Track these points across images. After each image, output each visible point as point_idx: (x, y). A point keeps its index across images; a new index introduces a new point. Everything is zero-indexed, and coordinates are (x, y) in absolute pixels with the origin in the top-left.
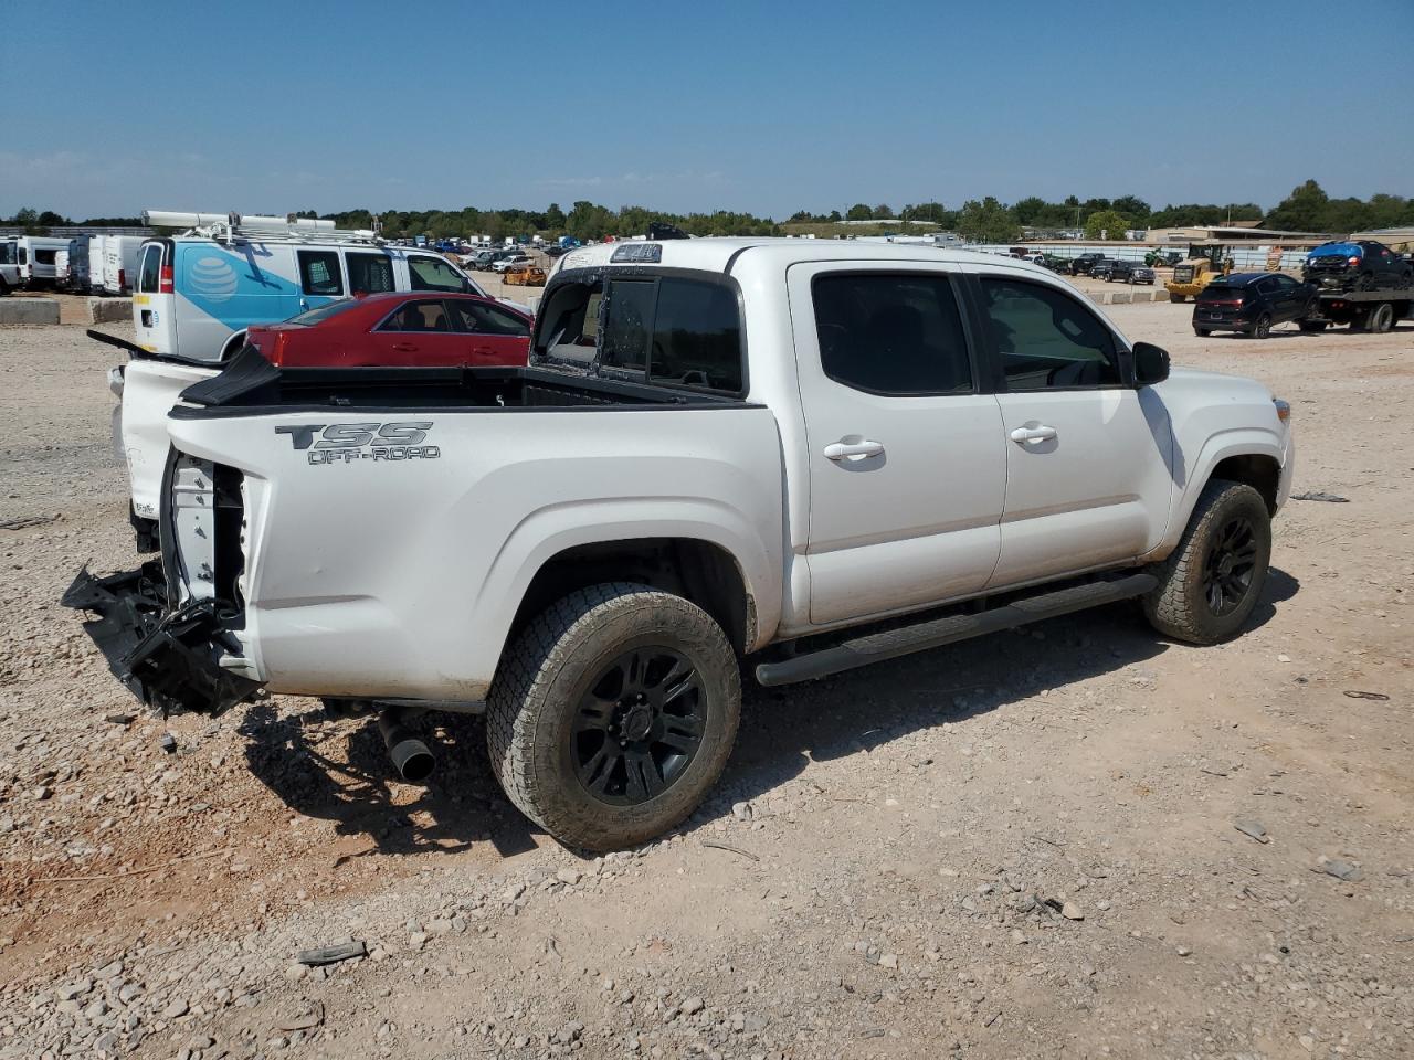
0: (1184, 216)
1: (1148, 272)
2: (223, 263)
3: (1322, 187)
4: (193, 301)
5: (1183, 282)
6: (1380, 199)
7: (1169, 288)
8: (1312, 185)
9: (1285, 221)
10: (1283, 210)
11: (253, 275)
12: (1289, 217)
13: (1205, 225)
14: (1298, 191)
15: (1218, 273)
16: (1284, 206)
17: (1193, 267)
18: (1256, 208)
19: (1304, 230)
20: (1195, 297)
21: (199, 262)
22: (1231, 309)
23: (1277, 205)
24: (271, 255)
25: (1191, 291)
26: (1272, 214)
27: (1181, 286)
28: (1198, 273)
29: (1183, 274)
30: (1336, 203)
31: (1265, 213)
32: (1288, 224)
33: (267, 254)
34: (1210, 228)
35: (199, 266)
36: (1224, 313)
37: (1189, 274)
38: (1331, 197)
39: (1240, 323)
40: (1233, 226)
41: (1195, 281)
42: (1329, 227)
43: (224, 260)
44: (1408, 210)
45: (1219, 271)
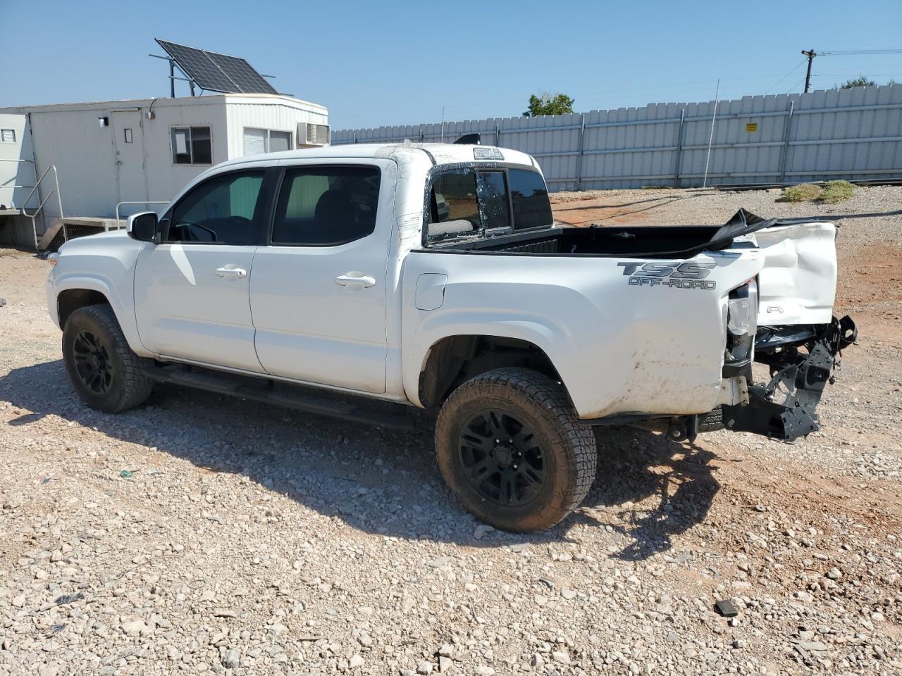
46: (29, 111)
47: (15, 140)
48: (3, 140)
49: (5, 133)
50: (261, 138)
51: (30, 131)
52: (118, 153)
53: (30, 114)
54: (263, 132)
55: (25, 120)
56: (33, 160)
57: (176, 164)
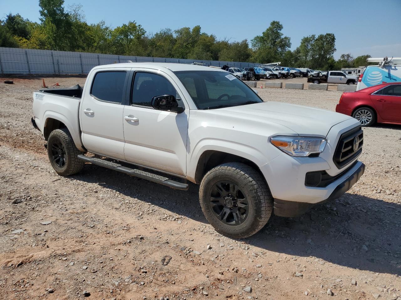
2: (379, 73)
4: (365, 84)
11: (388, 76)
21: (372, 73)
24: (397, 70)
33: (396, 69)
35: (371, 74)
43: (380, 72)
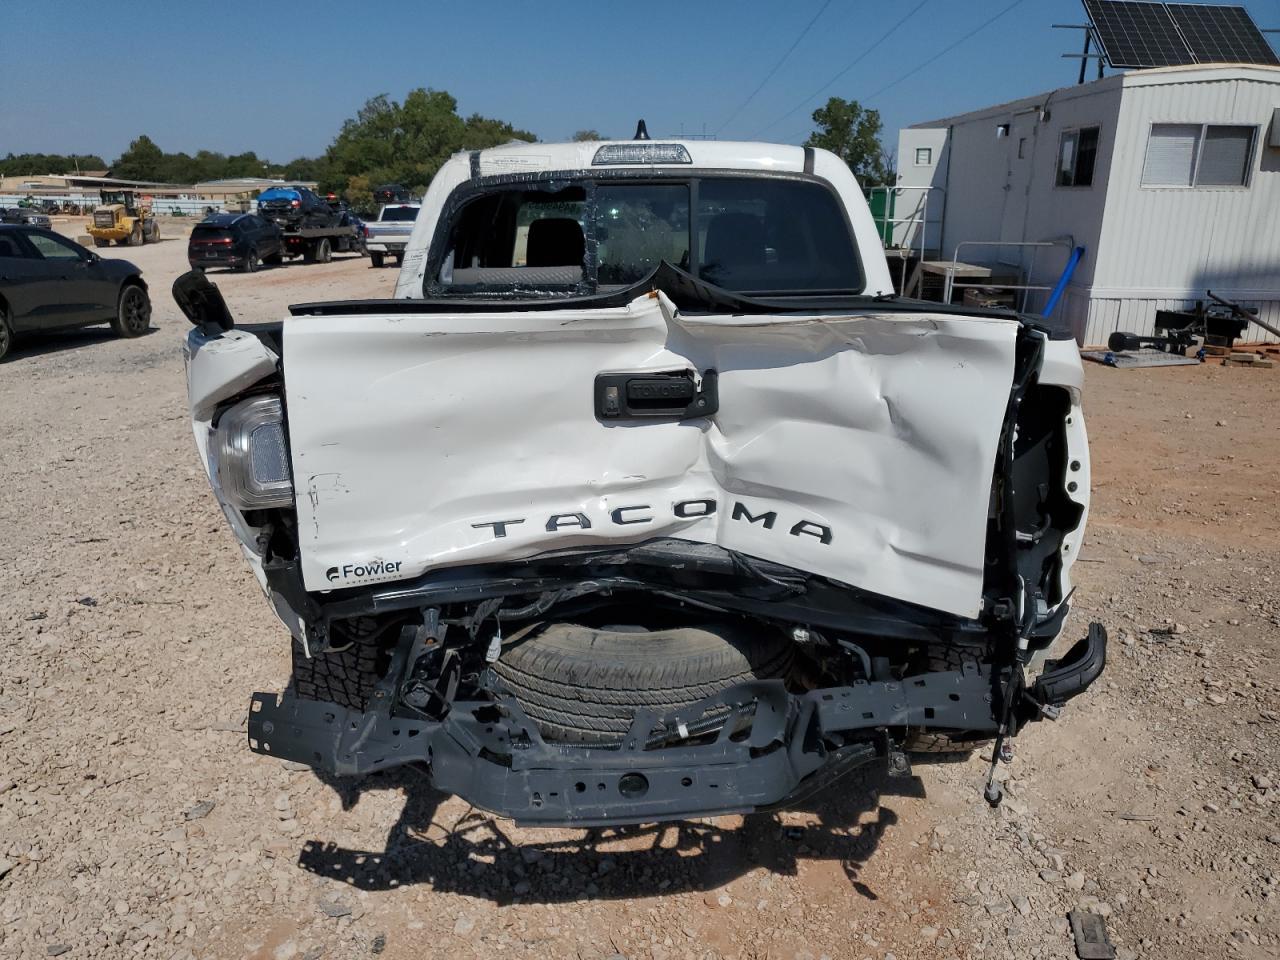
0: (31, 165)
1: (43, 219)
3: (154, 141)
5: (105, 227)
6: (204, 155)
7: (92, 232)
8: (145, 140)
9: (130, 172)
10: (126, 162)
12: (133, 168)
13: (61, 174)
14: (133, 145)
15: (136, 218)
16: (126, 158)
17: (112, 213)
18: (98, 159)
19: (149, 180)
20: (117, 241)
22: (222, 248)
23: (119, 157)
25: (114, 235)
26: (116, 165)
27: (104, 230)
28: (118, 218)
29: (103, 219)
30: (170, 158)
31: (109, 163)
32: (134, 175)
34: (66, 177)
36: (218, 251)
37: (110, 219)
38: (165, 150)
39: (233, 260)
40: (83, 175)
41: (117, 226)
42: (171, 178)
44: (229, 165)
45: (136, 215)
46: (952, 123)
47: (929, 162)
48: (917, 162)
49: (921, 153)
50: (1190, 140)
51: (948, 149)
52: (1010, 174)
53: (952, 127)
54: (1194, 129)
55: (945, 135)
56: (944, 188)
57: (1059, 188)
